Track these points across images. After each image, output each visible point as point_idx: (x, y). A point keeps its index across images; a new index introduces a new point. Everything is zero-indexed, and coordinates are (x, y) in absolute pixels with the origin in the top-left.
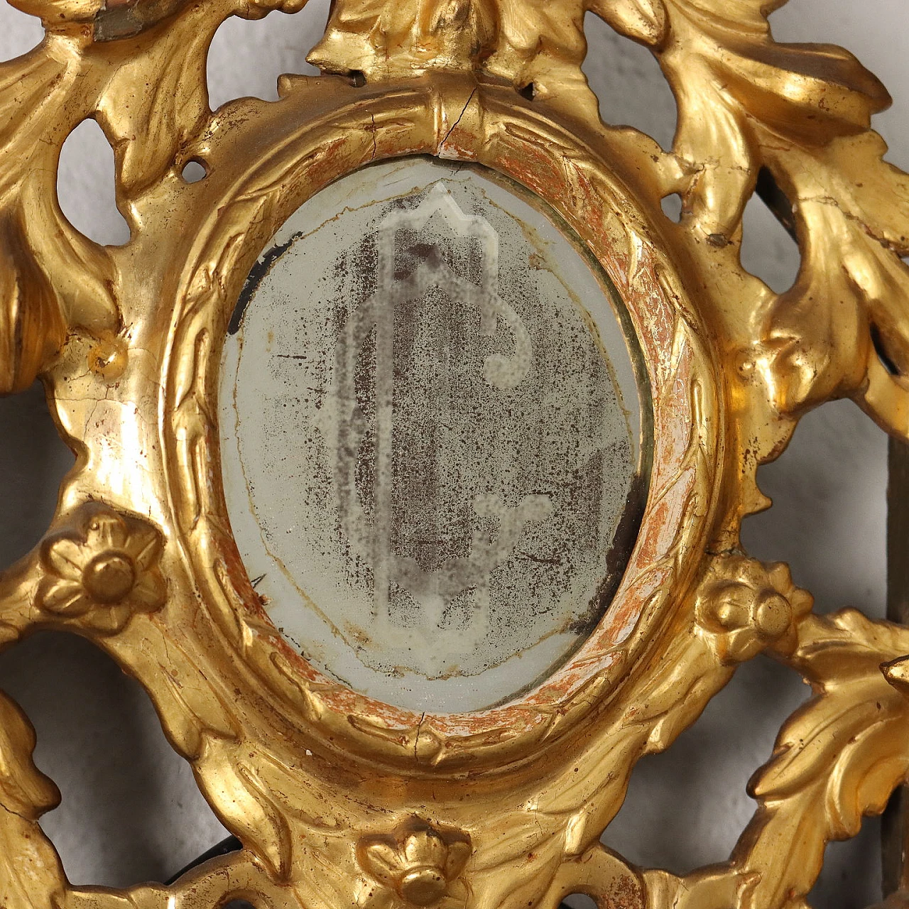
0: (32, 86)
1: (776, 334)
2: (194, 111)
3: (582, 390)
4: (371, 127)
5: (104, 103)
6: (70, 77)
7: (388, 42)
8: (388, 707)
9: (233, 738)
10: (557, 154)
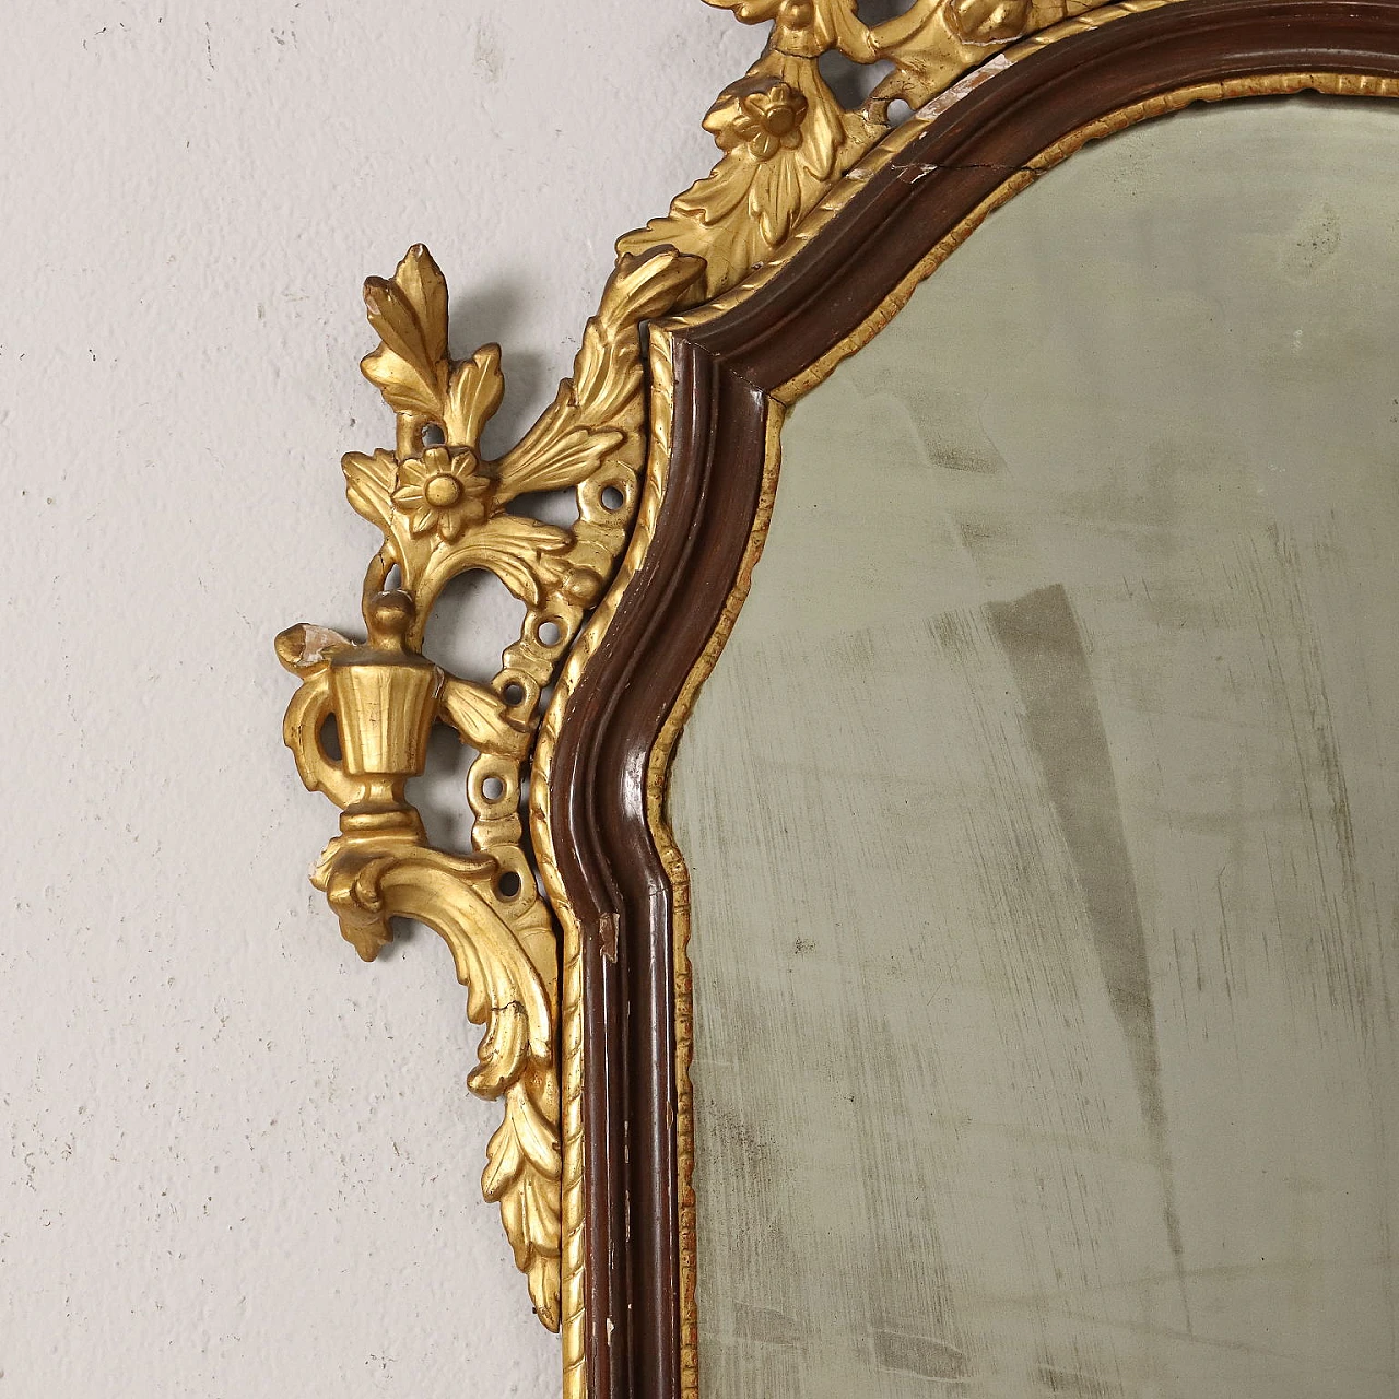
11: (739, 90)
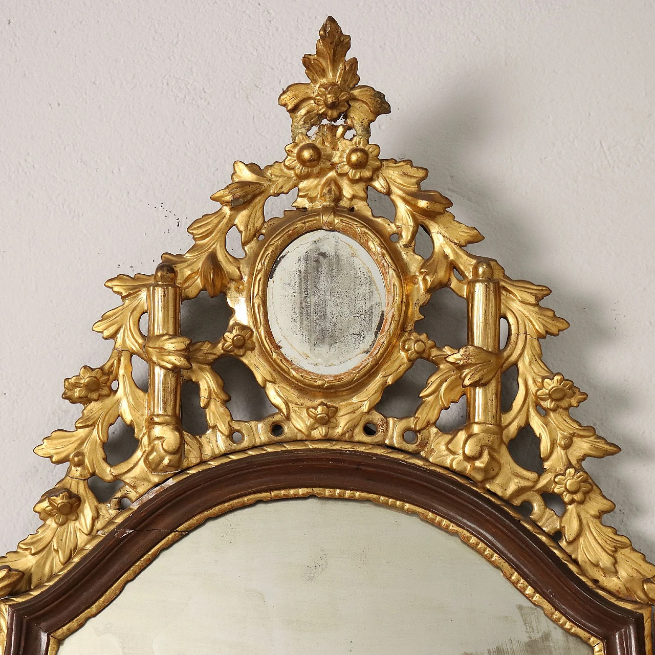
0: (218, 219)
1: (422, 270)
2: (260, 222)
3: (367, 288)
4: (305, 223)
5: (237, 222)
6: (227, 216)
7: (312, 200)
8: (312, 373)
9: (274, 382)
10: (355, 226)
11: (48, 495)
